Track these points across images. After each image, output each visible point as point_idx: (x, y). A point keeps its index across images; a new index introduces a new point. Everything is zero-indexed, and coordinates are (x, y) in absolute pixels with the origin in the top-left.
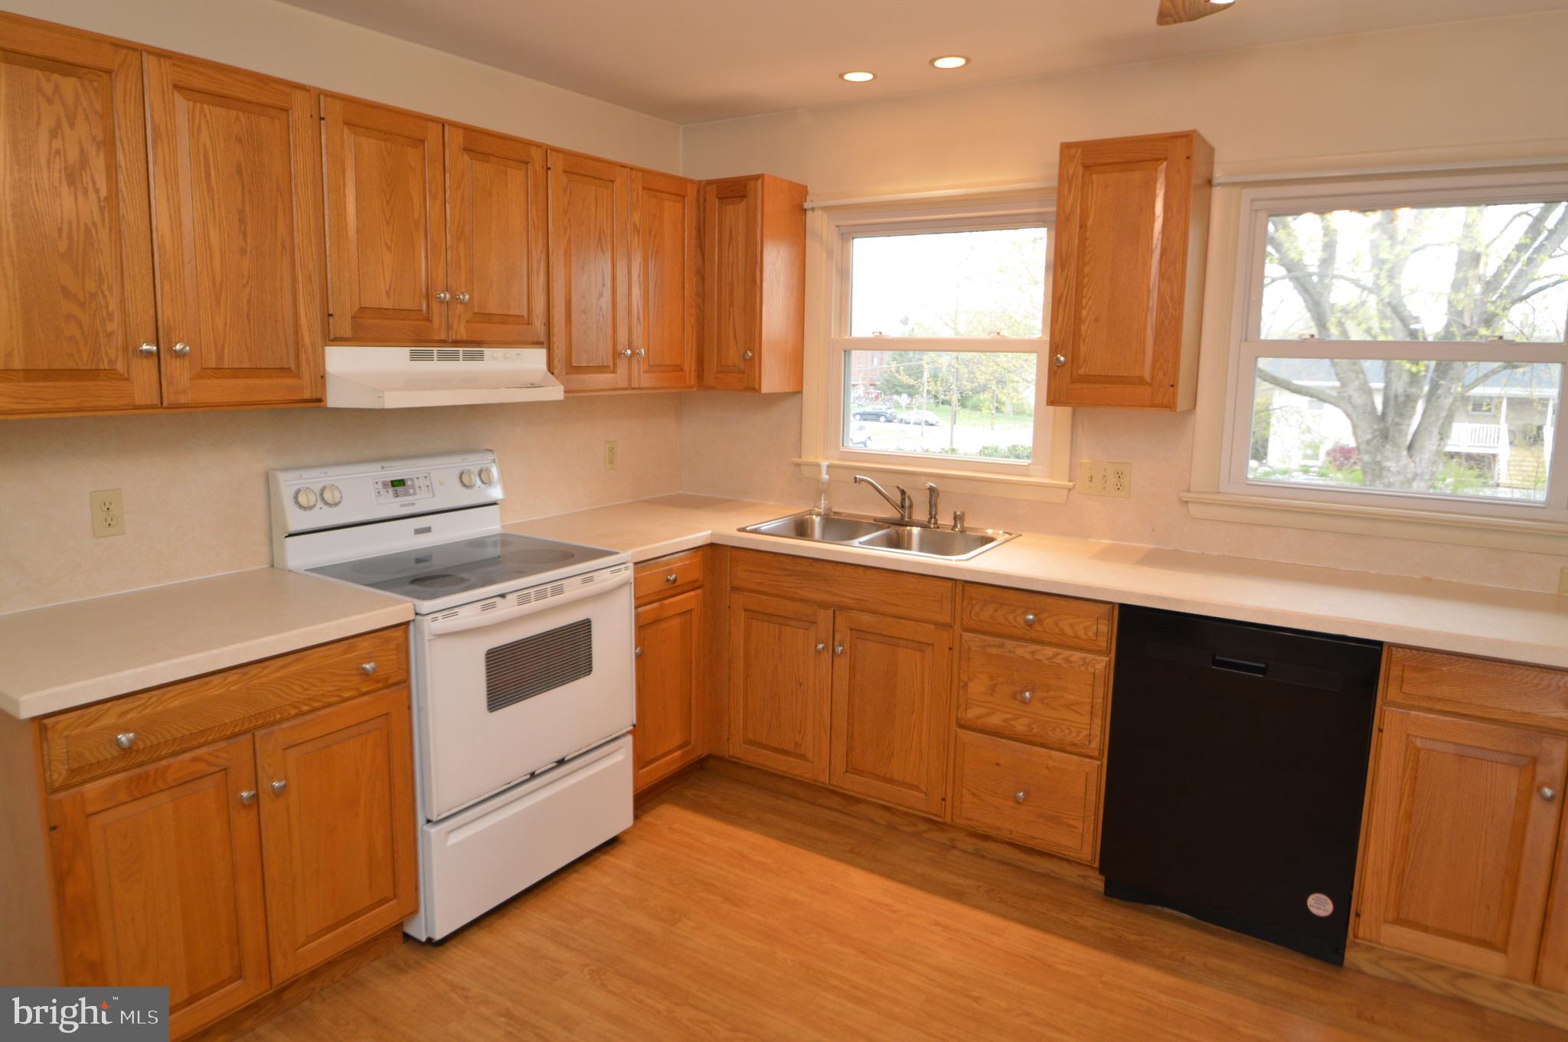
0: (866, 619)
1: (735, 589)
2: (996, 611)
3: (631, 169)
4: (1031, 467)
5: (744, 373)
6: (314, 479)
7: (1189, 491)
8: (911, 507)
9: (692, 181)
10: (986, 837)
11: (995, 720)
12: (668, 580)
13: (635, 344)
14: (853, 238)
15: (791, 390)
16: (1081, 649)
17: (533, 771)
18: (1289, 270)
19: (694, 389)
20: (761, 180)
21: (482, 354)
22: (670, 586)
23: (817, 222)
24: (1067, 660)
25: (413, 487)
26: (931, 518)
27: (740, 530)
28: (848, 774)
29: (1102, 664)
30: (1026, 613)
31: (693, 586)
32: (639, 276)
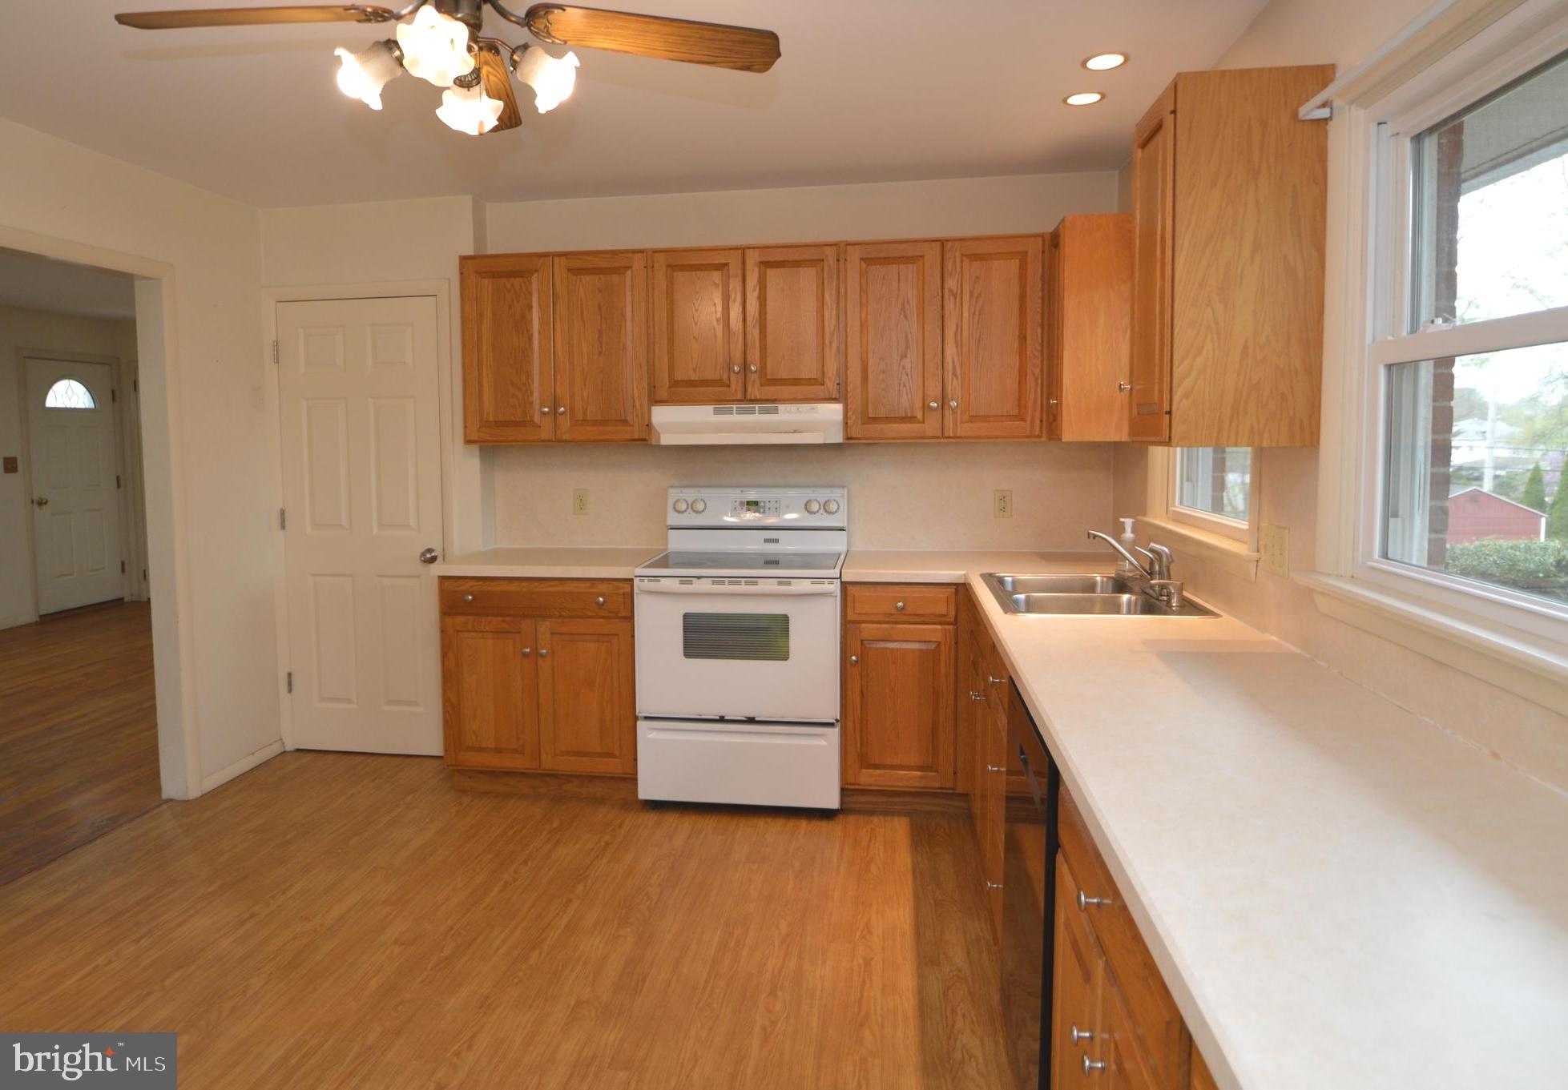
3: (946, 241)
5: (1057, 421)
6: (690, 494)
7: (1312, 571)
9: (1035, 235)
12: (896, 607)
13: (951, 396)
17: (723, 715)
21: (777, 408)
22: (899, 612)
25: (764, 507)
31: (940, 620)
32: (956, 334)
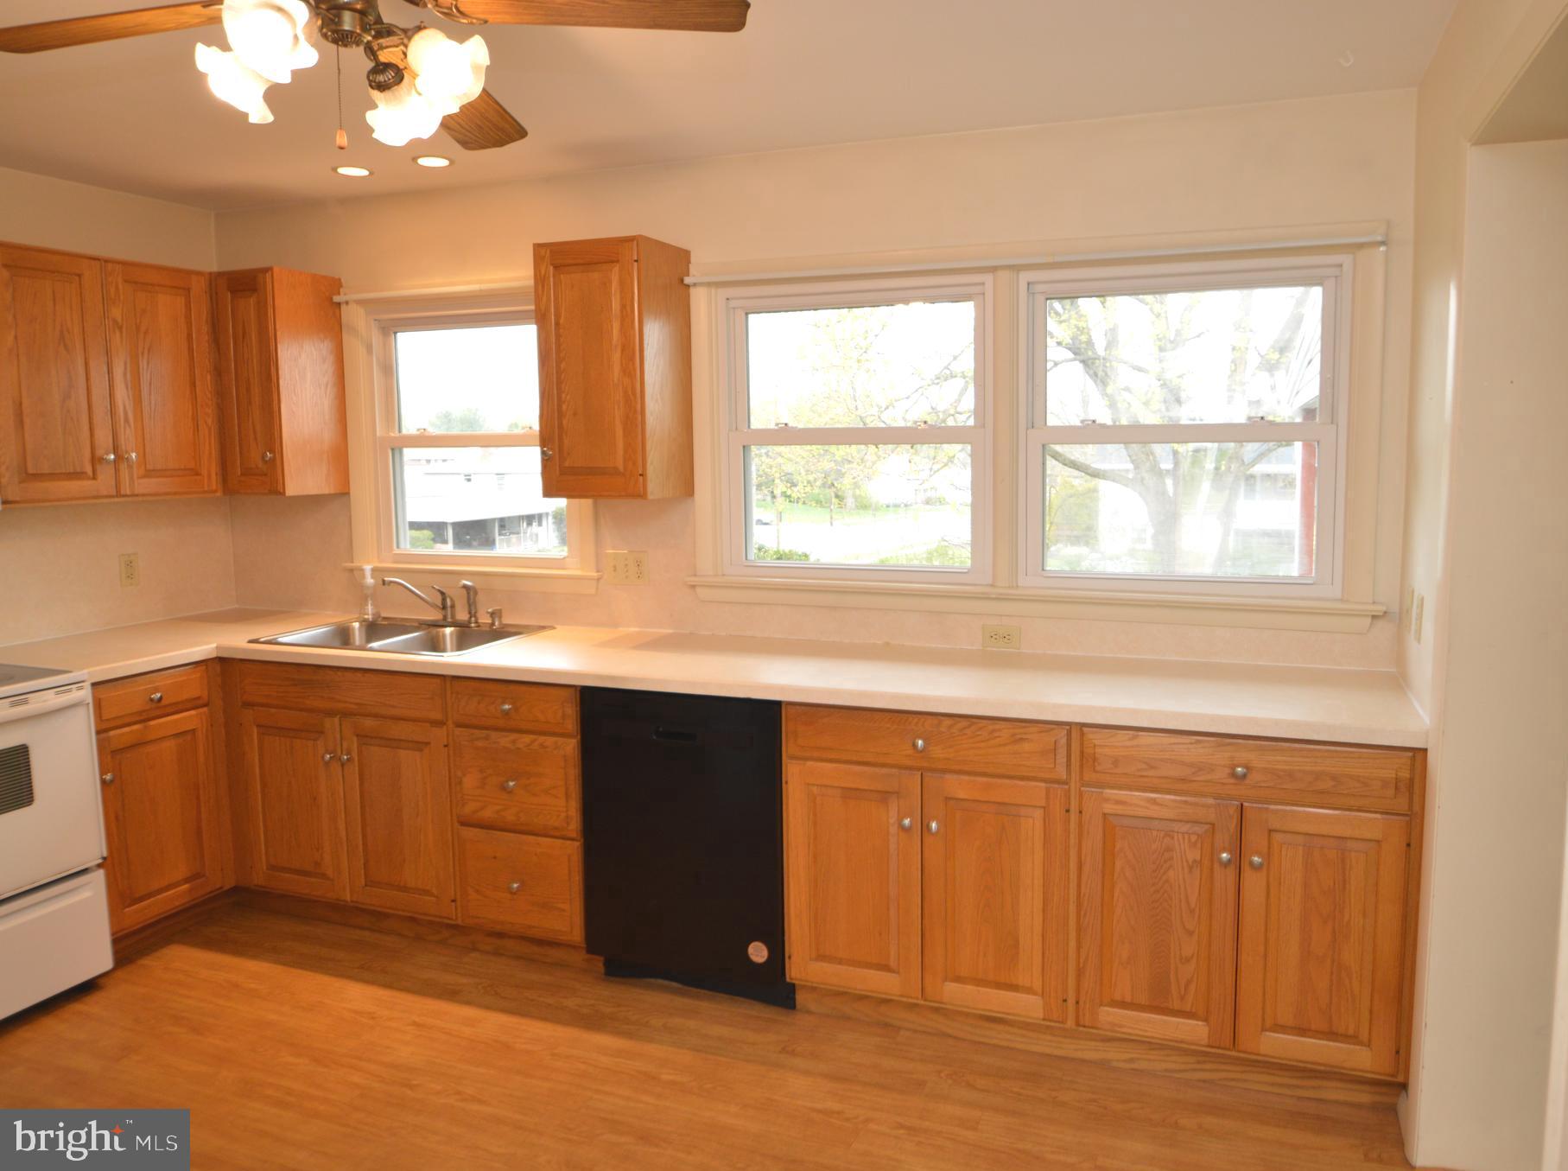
0: (369, 723)
1: (248, 705)
2: (479, 703)
3: (106, 261)
4: (567, 559)
5: (266, 475)
7: (695, 575)
8: (453, 606)
9: (199, 273)
10: (501, 935)
11: (488, 814)
12: (152, 700)
13: (124, 447)
14: (395, 333)
15: (332, 492)
16: (554, 734)
18: (1075, 354)
19: (219, 494)
20: (270, 273)
22: (154, 705)
23: (354, 316)
24: (542, 746)
26: (471, 617)
27: (250, 642)
28: (368, 888)
29: (570, 746)
30: (504, 703)
31: (194, 704)
32: (125, 374)
